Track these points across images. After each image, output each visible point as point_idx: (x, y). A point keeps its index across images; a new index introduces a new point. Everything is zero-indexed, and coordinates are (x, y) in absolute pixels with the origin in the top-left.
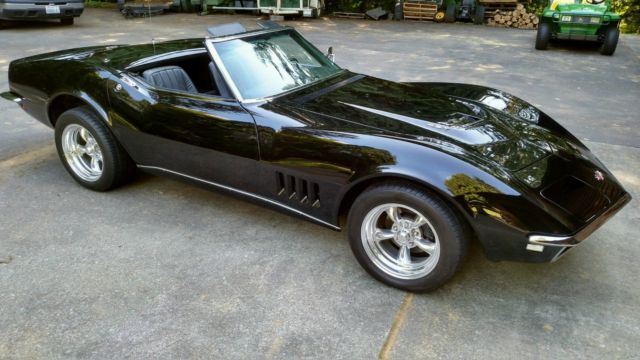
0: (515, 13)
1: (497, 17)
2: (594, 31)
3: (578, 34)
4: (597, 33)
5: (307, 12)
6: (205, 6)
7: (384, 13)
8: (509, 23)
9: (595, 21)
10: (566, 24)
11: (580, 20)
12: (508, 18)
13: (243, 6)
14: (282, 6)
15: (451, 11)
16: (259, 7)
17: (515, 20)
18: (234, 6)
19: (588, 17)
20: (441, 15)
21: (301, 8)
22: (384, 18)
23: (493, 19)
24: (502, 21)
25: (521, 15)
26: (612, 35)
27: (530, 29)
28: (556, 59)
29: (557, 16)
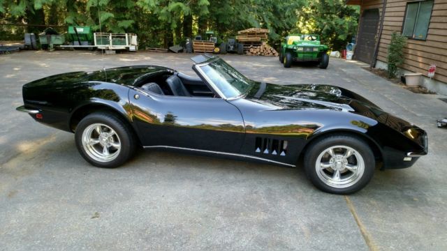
0: (261, 47)
1: (252, 50)
2: (316, 55)
3: (308, 57)
4: (318, 57)
5: (132, 48)
6: (51, 45)
7: (181, 48)
8: (259, 53)
9: (316, 50)
10: (300, 52)
11: (308, 50)
12: (258, 50)
13: (80, 44)
14: (113, 44)
15: (224, 47)
16: (96, 45)
17: (262, 51)
18: (73, 44)
19: (312, 48)
20: (217, 50)
21: (127, 46)
22: (181, 51)
23: (249, 51)
24: (255, 52)
25: (265, 48)
26: (325, 57)
27: (271, 56)
28: (300, 72)
29: (295, 48)
